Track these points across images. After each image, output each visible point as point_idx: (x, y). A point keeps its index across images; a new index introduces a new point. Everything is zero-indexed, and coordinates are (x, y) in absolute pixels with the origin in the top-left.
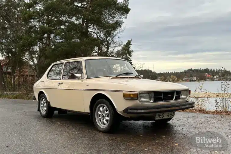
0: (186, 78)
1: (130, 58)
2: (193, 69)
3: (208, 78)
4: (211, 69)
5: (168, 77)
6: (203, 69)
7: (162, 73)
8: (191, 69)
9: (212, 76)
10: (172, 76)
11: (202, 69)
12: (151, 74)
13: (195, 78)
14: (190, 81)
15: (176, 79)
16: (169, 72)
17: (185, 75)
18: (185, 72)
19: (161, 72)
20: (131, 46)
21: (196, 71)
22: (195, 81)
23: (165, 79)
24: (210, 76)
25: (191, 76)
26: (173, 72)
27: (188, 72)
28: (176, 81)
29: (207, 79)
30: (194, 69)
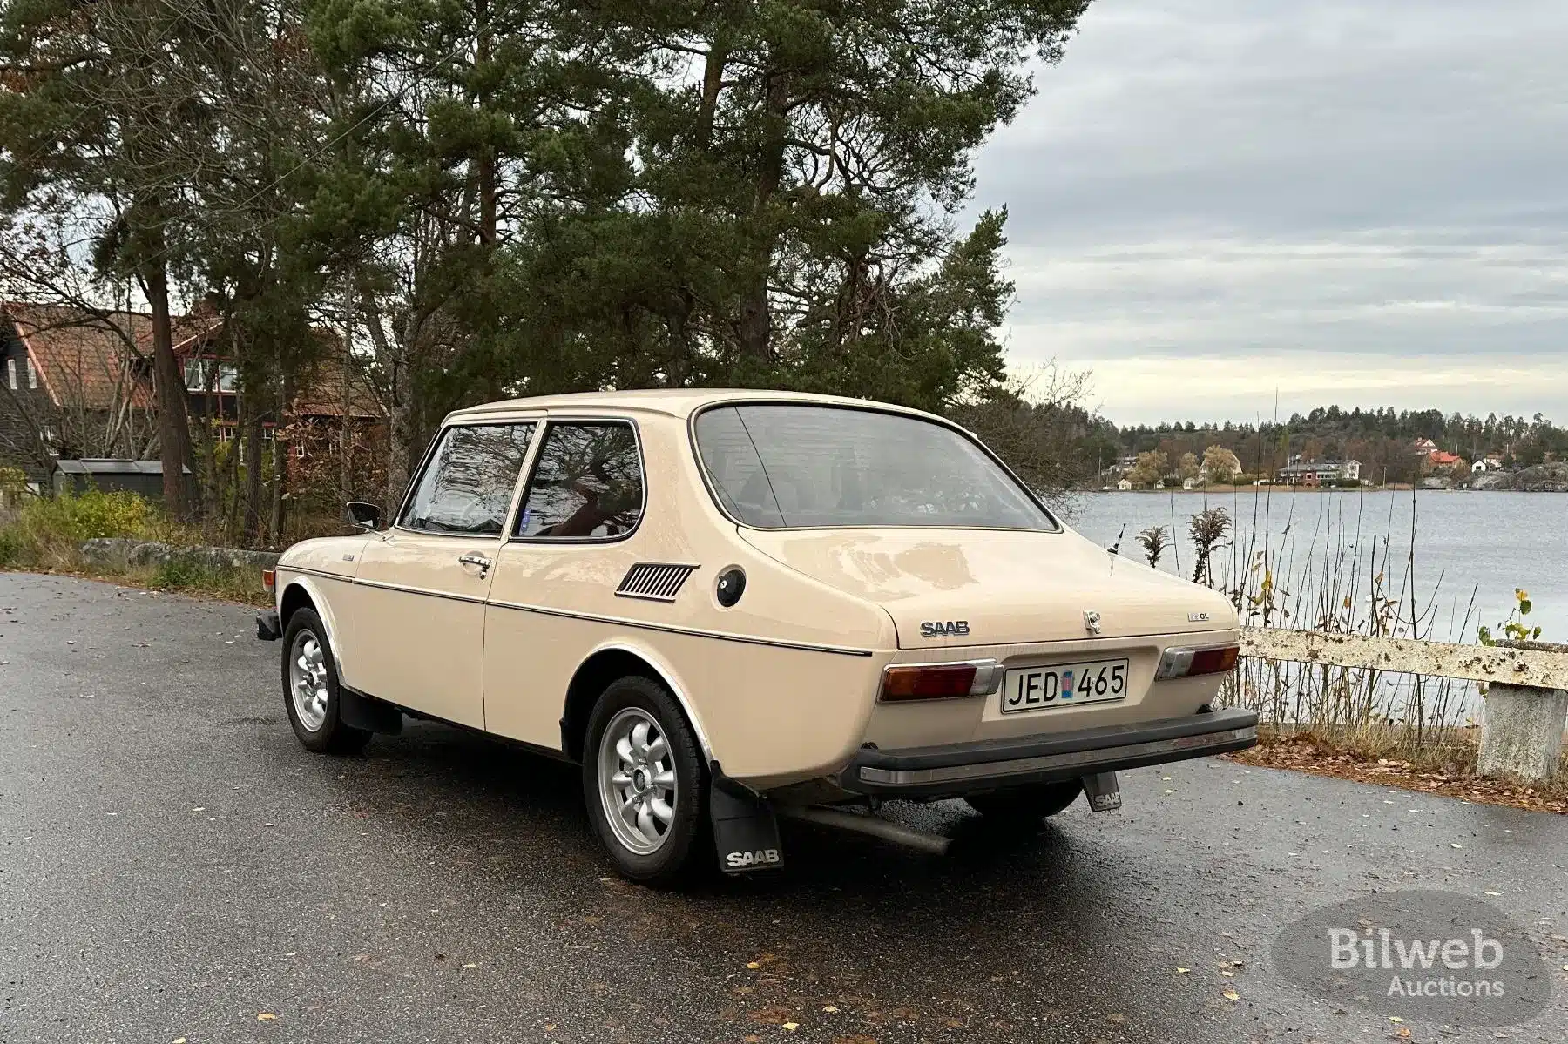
0: (1302, 467)
1: (993, 331)
2: (1347, 408)
3: (1437, 473)
4: (1458, 416)
5: (1189, 456)
6: (1404, 415)
7: (1150, 432)
8: (1334, 409)
9: (1457, 462)
10: (1213, 452)
11: (1398, 414)
12: (1083, 432)
13: (1352, 470)
14: (1326, 485)
15: (1239, 469)
16: (1191, 427)
17: (1293, 444)
18: (1297, 425)
19: (1147, 426)
20: (997, 251)
21: (1363, 423)
22: (1354, 484)
23: (1171, 470)
24: (1445, 457)
25: (1333, 454)
26: (1221, 428)
27: (1312, 430)
28: (1238, 483)
29: (1429, 476)
30: (1350, 411)
